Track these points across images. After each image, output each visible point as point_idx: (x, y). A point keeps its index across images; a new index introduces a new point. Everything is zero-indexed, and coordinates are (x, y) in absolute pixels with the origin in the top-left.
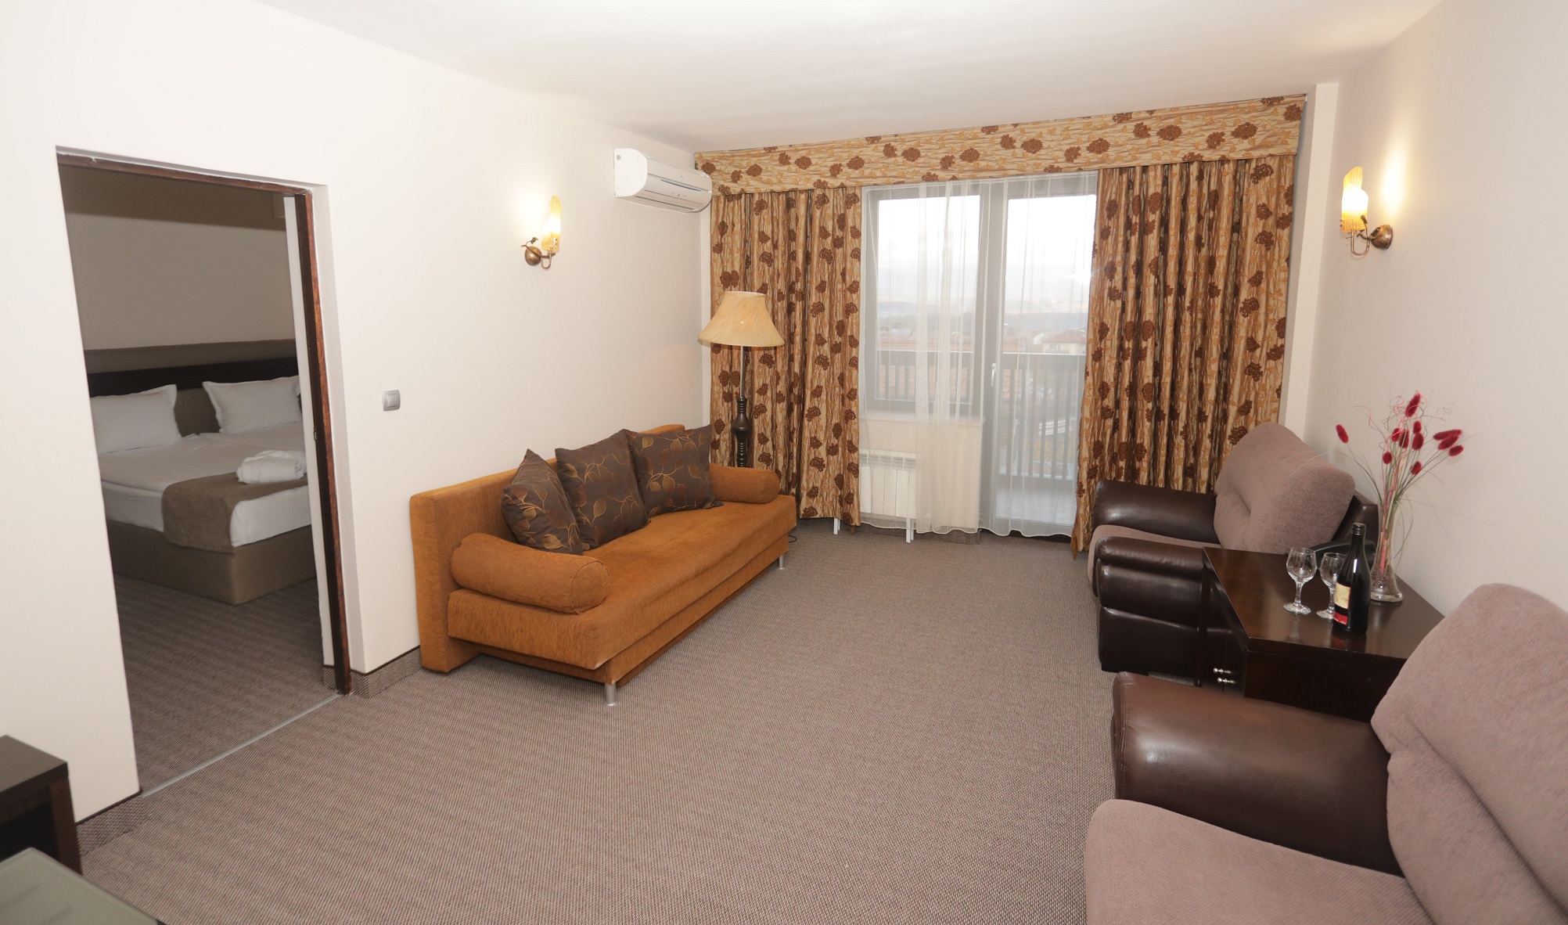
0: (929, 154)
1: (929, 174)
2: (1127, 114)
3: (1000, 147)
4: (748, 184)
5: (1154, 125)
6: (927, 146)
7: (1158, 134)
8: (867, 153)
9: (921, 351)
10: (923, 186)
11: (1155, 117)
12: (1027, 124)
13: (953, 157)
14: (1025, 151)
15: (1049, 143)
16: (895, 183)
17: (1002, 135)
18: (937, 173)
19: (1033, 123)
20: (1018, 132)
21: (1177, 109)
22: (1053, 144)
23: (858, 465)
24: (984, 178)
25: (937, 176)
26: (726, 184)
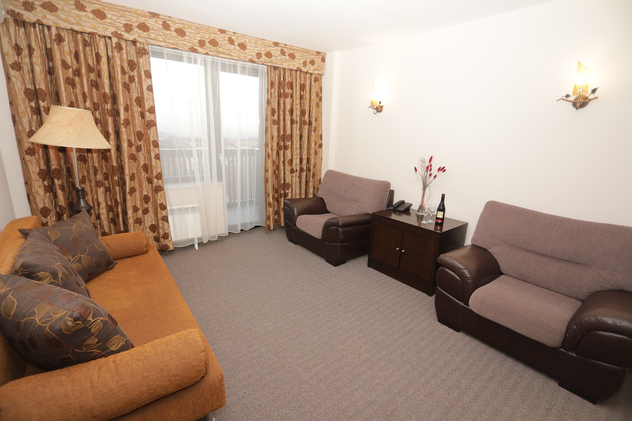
0: (191, 35)
1: (192, 47)
2: (278, 43)
3: (228, 42)
5: (287, 51)
6: (189, 30)
7: (288, 55)
8: (150, 23)
10: (185, 54)
11: (286, 47)
12: (240, 34)
14: (240, 48)
15: (250, 47)
16: (173, 48)
17: (228, 36)
18: (198, 48)
19: (243, 35)
20: (235, 37)
21: (293, 46)
22: (251, 48)
24: (222, 57)
25: (197, 50)
26: (17, 11)
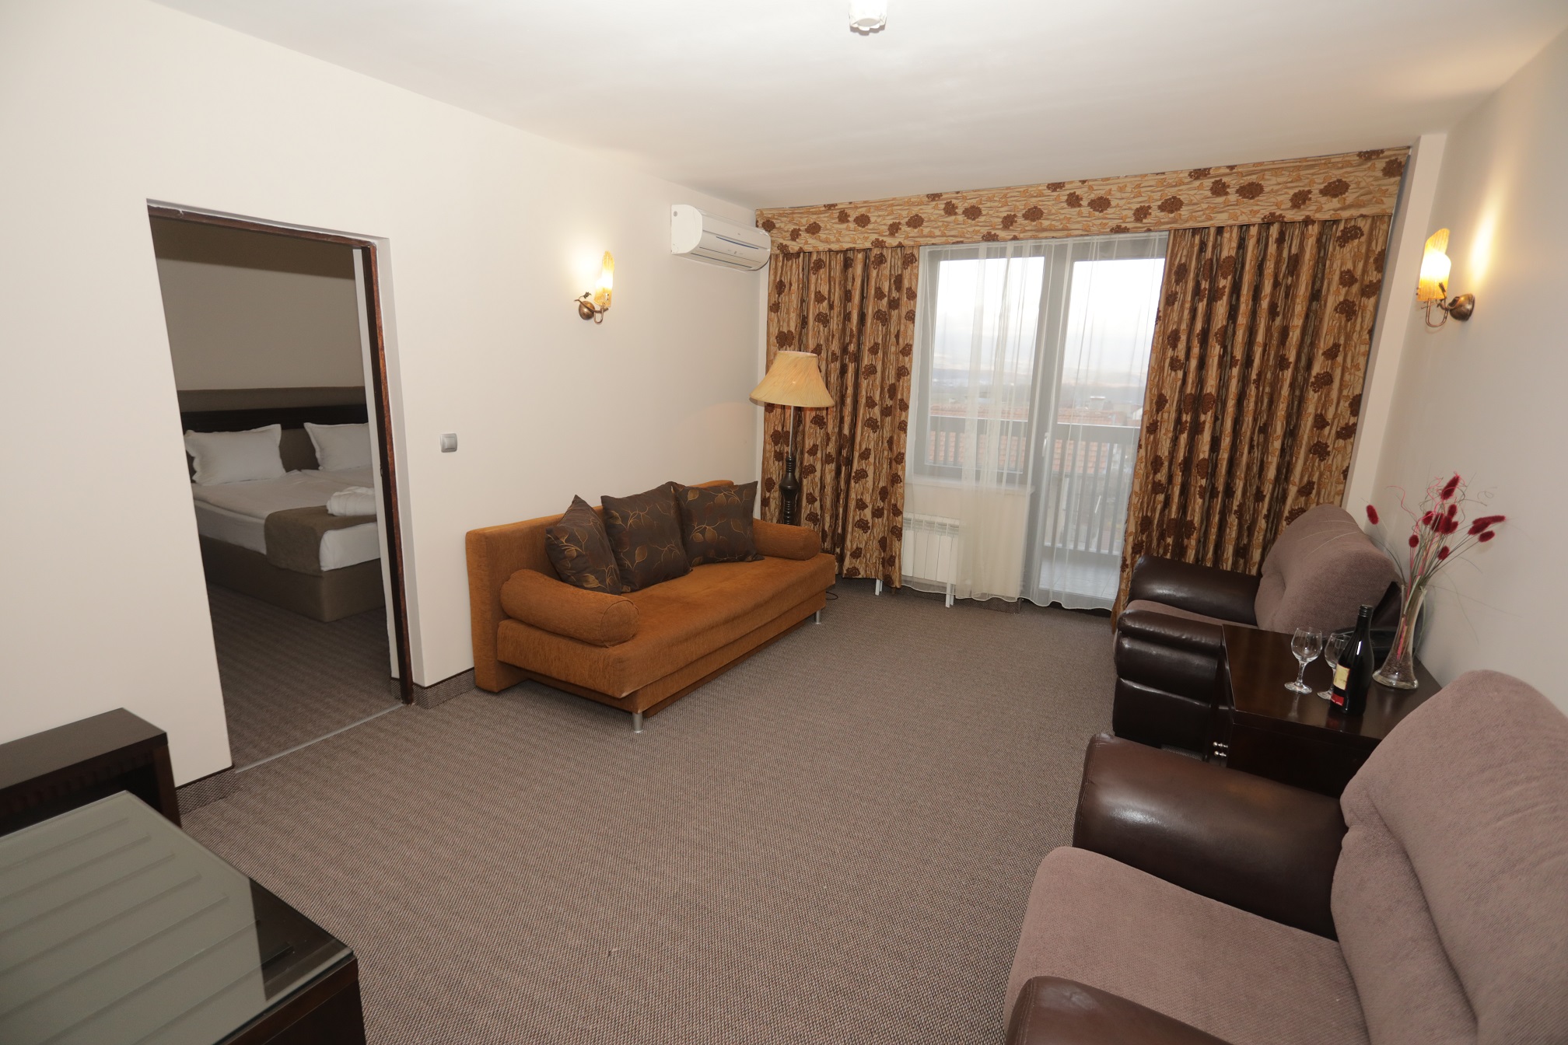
0: (991, 212)
1: (989, 233)
2: (1205, 169)
3: (1065, 205)
4: (806, 243)
5: (1234, 182)
6: (989, 204)
7: (1237, 192)
8: (926, 211)
9: (971, 417)
10: (983, 246)
11: (1235, 173)
12: (1096, 180)
13: (1015, 216)
14: (1092, 210)
15: (1118, 201)
16: (953, 243)
17: (1068, 192)
18: (998, 232)
19: (1103, 180)
20: (1086, 189)
21: (1261, 164)
22: (1121, 203)
23: (901, 529)
24: (1046, 238)
25: (998, 236)
26: (785, 243)
